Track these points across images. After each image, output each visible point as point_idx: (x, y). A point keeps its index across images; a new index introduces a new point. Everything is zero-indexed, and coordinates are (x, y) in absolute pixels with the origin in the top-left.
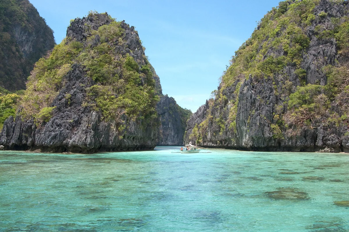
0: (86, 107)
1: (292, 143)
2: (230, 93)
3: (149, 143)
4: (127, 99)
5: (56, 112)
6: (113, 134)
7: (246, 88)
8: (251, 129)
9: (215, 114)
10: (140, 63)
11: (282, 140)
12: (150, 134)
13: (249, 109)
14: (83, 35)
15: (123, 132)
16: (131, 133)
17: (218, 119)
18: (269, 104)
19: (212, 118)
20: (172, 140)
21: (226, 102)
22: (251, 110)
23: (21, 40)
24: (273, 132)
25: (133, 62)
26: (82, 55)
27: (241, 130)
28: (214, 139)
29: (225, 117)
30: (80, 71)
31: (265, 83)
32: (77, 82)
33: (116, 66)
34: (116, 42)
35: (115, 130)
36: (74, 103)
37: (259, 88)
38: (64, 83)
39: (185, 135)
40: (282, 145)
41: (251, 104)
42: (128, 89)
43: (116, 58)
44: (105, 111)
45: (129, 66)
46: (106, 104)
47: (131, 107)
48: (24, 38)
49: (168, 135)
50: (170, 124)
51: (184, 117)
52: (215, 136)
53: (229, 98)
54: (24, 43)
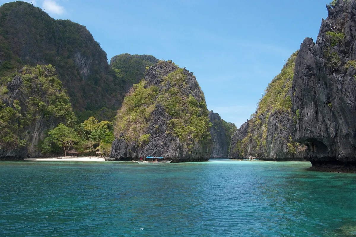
0: (168, 134)
1: (301, 156)
2: (263, 118)
3: (206, 156)
4: (192, 128)
5: (152, 137)
6: (185, 150)
7: (272, 118)
8: (275, 147)
9: (254, 133)
10: (198, 100)
11: (295, 154)
12: (206, 150)
13: (273, 133)
14: (157, 80)
15: (191, 149)
16: (196, 150)
17: (256, 137)
18: (287, 130)
19: (252, 136)
20: (218, 153)
21: (261, 125)
22: (275, 134)
23: (80, 64)
24: (289, 149)
25: (194, 100)
26: (160, 97)
27: (269, 147)
28: (253, 152)
29: (260, 136)
30: (161, 109)
31: (284, 115)
32: (161, 117)
33: (184, 105)
34: (181, 85)
35: (186, 148)
36: (160, 131)
37: (281, 118)
38: (152, 118)
39: (230, 149)
40: (295, 157)
41: (275, 130)
42: (192, 120)
43: (183, 99)
44: (180, 136)
45: (192, 103)
46: (180, 132)
47: (195, 133)
48: (83, 62)
49: (214, 148)
50: (215, 138)
51: (228, 131)
52: (254, 151)
53: (263, 122)
54: (83, 66)
